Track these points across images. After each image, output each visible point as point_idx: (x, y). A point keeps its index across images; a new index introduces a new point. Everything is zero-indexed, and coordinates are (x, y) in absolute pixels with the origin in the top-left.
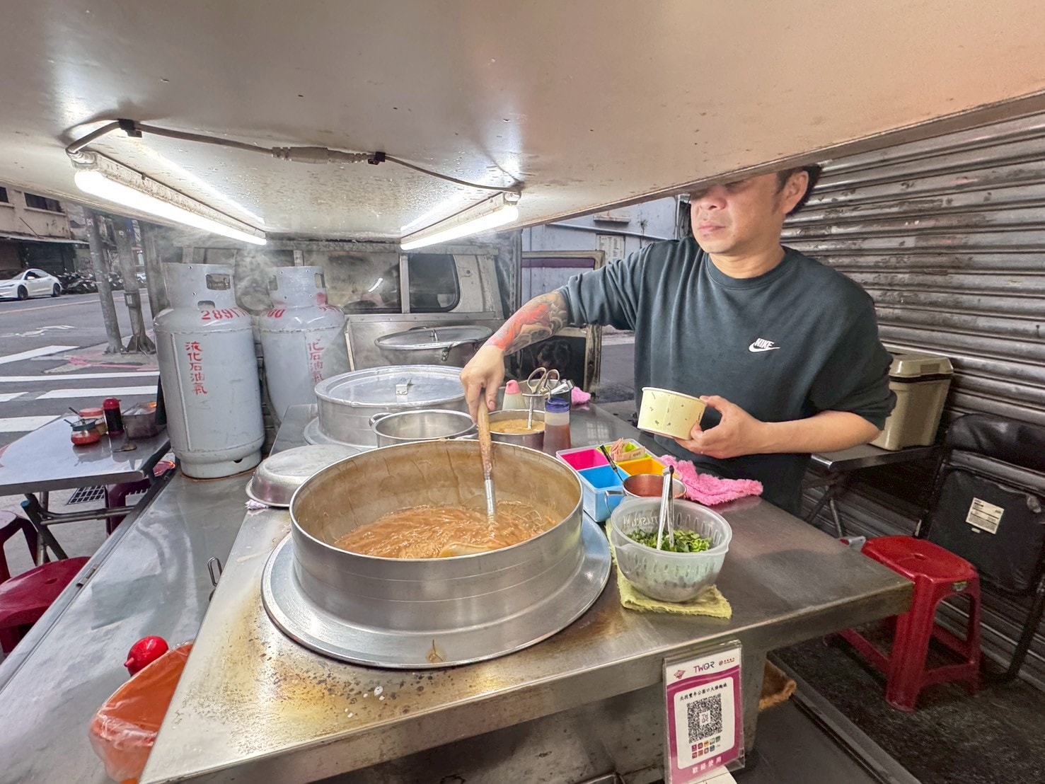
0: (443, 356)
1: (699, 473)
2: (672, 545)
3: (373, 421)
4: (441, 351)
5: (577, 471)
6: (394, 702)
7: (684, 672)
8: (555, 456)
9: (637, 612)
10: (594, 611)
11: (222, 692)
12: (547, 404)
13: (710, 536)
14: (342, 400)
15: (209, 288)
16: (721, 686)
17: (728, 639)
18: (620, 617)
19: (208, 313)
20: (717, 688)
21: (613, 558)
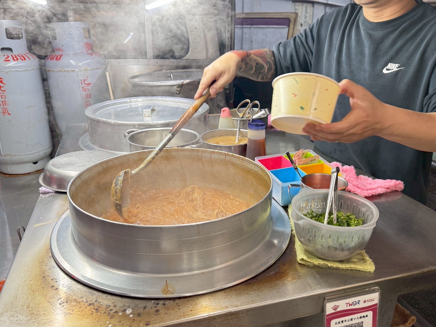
0: (177, 91)
1: (358, 174)
2: (335, 222)
3: (126, 134)
4: (175, 88)
5: (269, 171)
6: (139, 319)
7: (338, 306)
8: (254, 160)
9: (308, 267)
10: (278, 264)
11: (25, 308)
12: (249, 124)
13: (363, 217)
14: (105, 119)
15: (8, 38)
16: (364, 317)
17: (372, 286)
18: (296, 270)
19: (8, 57)
20: (361, 317)
21: (292, 230)
